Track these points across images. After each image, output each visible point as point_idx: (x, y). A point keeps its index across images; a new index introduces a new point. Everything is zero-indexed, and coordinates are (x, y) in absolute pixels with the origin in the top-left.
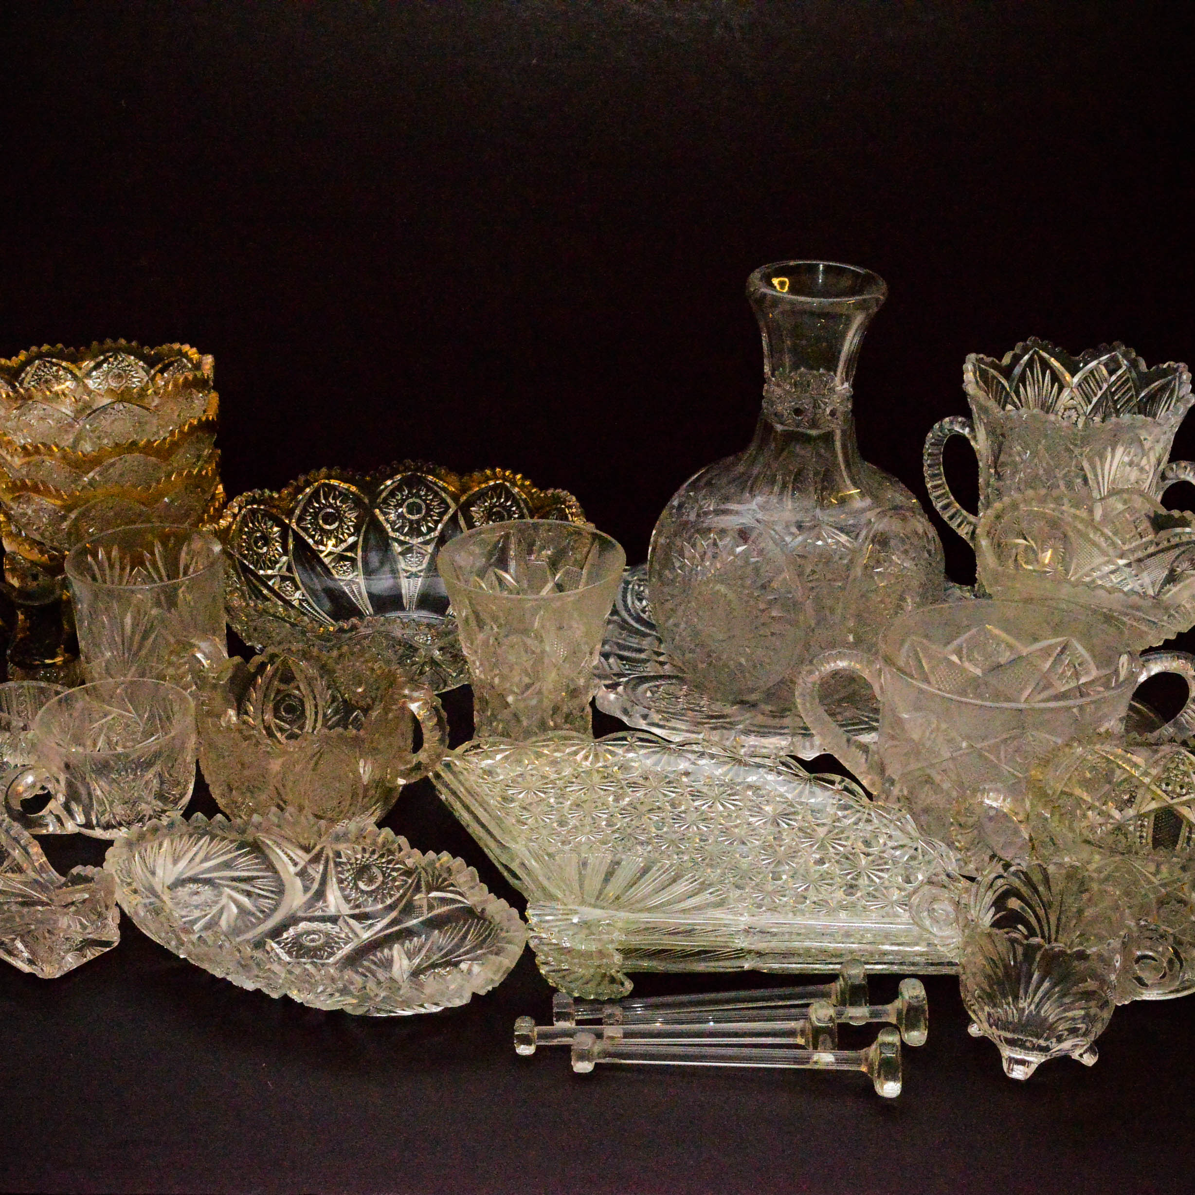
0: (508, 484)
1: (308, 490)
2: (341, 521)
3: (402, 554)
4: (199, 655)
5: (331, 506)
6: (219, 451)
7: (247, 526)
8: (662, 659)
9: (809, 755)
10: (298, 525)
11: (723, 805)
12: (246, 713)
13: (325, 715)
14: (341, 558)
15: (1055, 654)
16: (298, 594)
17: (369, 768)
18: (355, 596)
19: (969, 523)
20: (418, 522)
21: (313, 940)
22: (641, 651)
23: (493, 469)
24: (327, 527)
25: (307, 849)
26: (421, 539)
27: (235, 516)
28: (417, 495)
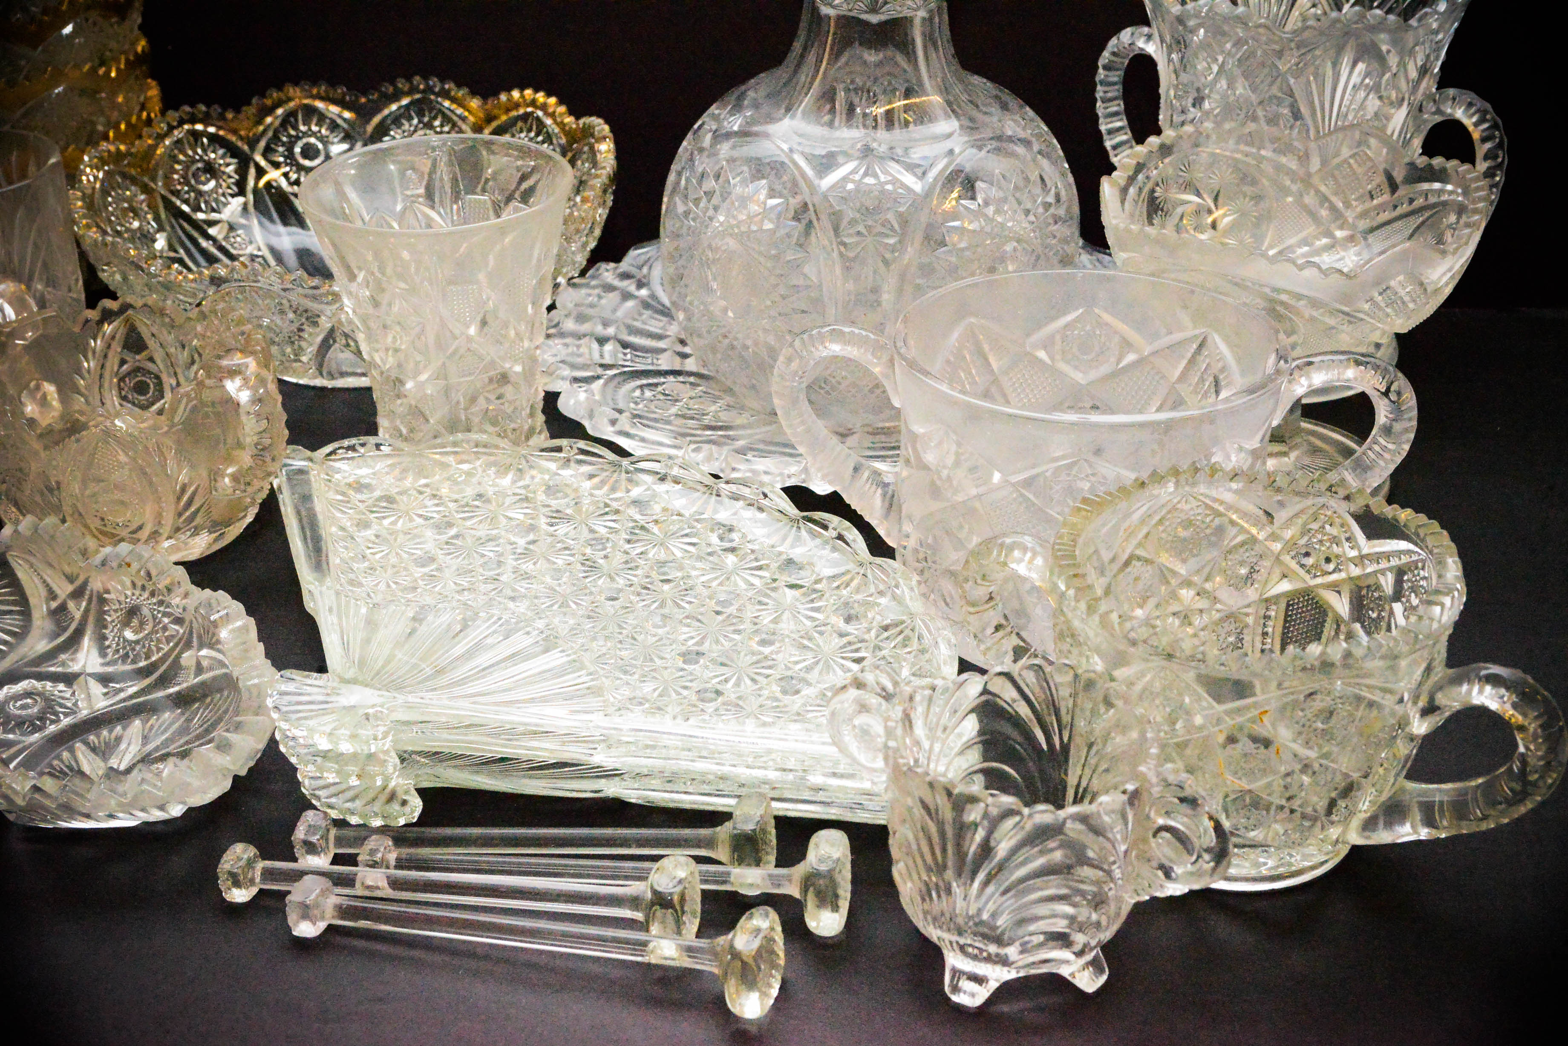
0: (539, 112)
1: (280, 111)
5: (313, 135)
6: (145, 43)
7: (183, 153)
8: (687, 349)
9: (826, 488)
10: (264, 156)
12: (75, 389)
15: (1188, 355)
16: (251, 249)
21: (23, 707)
23: (521, 91)
24: (307, 163)
25: (71, 579)
28: (430, 126)
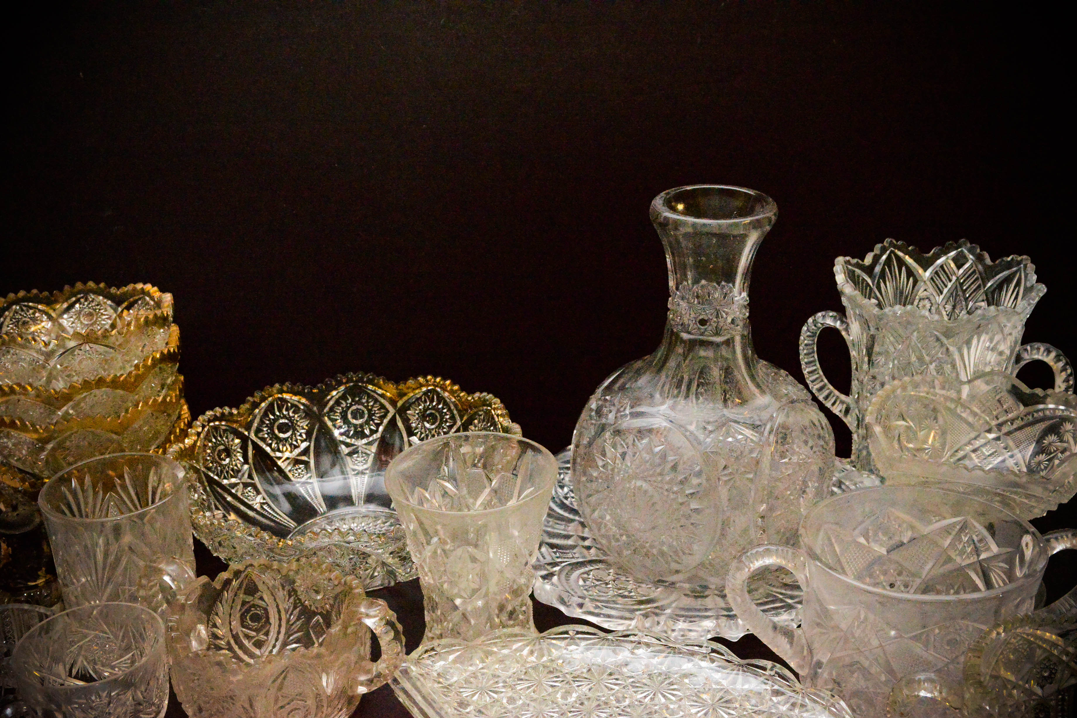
0: (438, 389)
1: (263, 405)
2: (295, 430)
3: (350, 454)
4: (167, 578)
5: (284, 417)
6: (182, 378)
7: (211, 441)
8: (587, 543)
9: (735, 635)
10: (256, 435)
11: (664, 696)
12: (215, 626)
13: (288, 621)
14: (297, 462)
15: (954, 533)
16: (259, 499)
17: (332, 680)
18: (310, 496)
19: (842, 402)
20: (361, 426)
22: (567, 537)
23: (425, 377)
24: (281, 435)
26: (365, 441)
27: (199, 434)
28: (359, 403)
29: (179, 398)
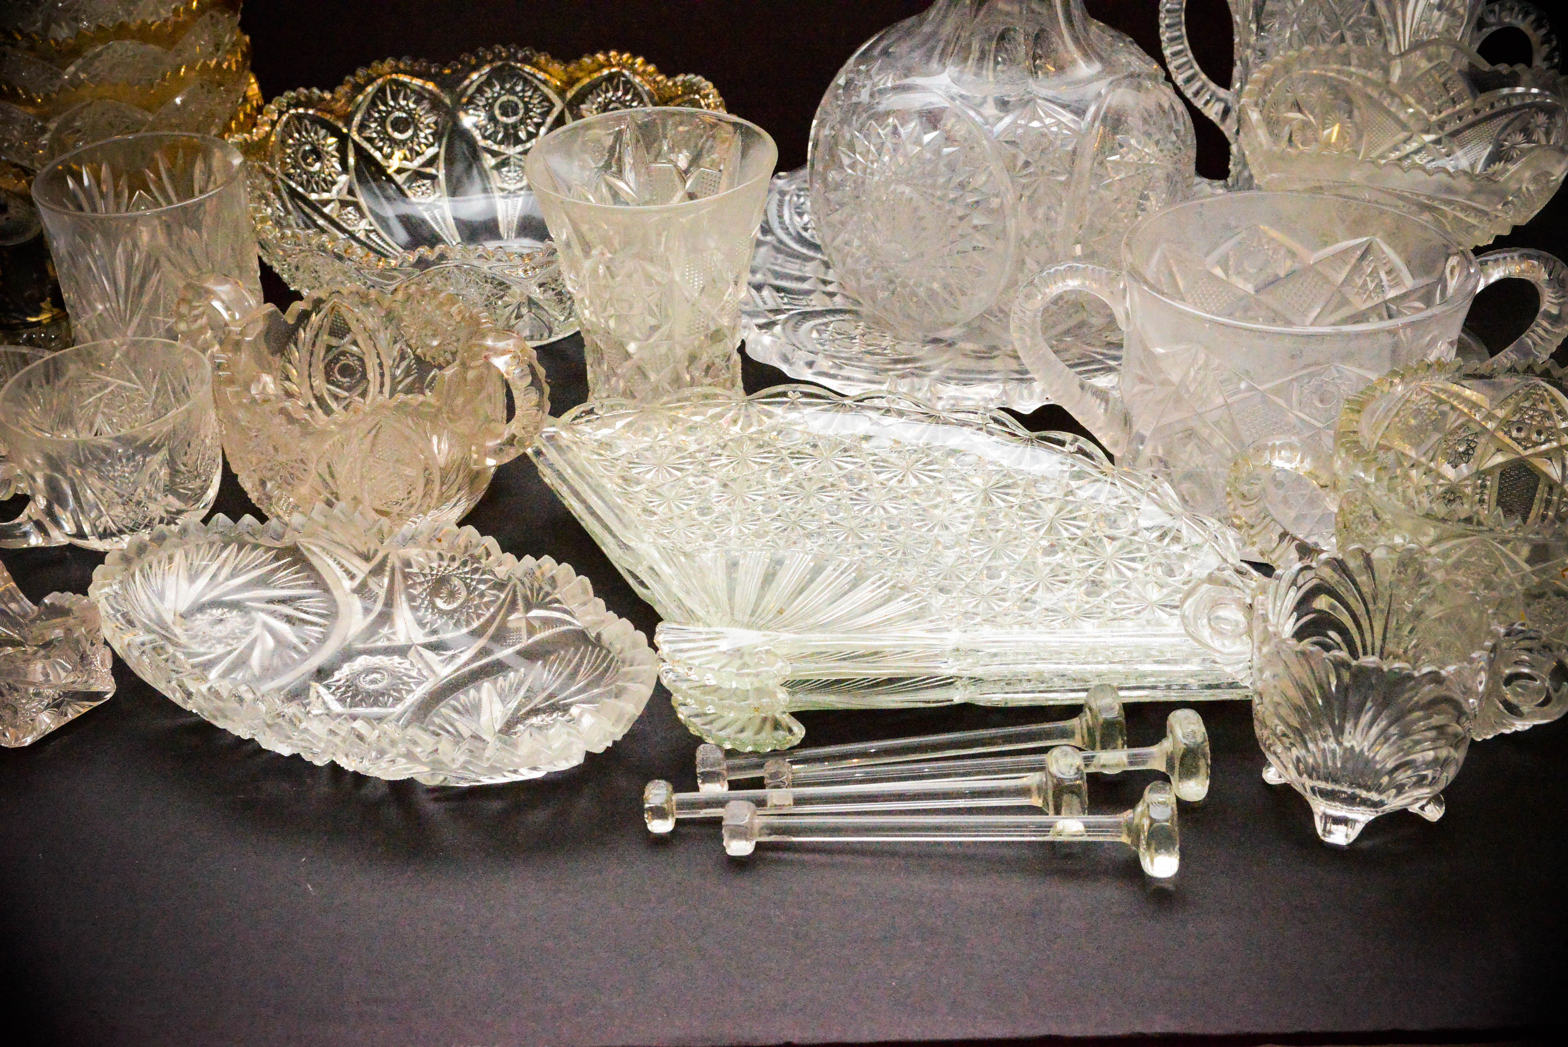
0: (626, 72)
1: (369, 89)
2: (417, 129)
3: (498, 167)
4: (217, 304)
5: (402, 108)
6: (247, 38)
7: (292, 137)
8: (830, 288)
9: (1028, 407)
10: (360, 132)
11: (916, 477)
12: (288, 378)
13: (393, 377)
14: (418, 175)
15: (1353, 261)
16: (363, 224)
17: (445, 446)
18: (437, 223)
19: (1219, 100)
20: (515, 126)
21: (373, 682)
22: (802, 279)
23: (606, 52)
24: (397, 135)
25: (366, 558)
26: (519, 148)
27: (273, 124)
28: (512, 91)
29: (241, 66)
